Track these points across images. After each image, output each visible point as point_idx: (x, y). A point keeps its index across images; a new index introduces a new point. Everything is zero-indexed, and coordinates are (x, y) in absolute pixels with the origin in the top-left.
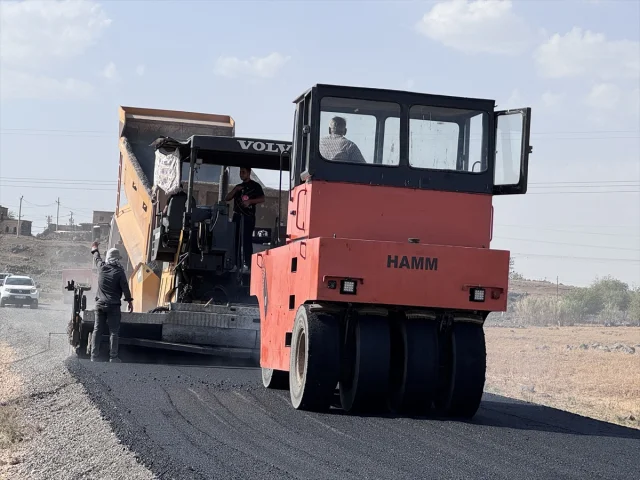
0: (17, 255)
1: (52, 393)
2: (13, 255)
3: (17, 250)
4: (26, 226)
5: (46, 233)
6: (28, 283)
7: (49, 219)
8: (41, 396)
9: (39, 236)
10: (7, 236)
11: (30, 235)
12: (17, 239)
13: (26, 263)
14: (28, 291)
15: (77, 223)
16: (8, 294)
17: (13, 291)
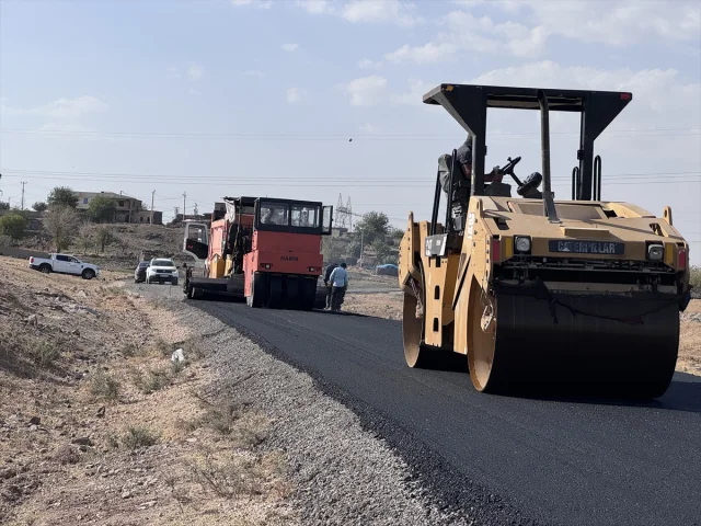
0: (150, 242)
1: (215, 335)
2: (147, 241)
3: (151, 237)
4: (158, 216)
5: (175, 222)
6: (170, 264)
7: (177, 211)
8: (208, 336)
9: (169, 225)
10: (143, 225)
11: (161, 224)
12: (150, 227)
13: (158, 248)
14: (170, 271)
15: (201, 213)
16: (154, 273)
17: (158, 271)
